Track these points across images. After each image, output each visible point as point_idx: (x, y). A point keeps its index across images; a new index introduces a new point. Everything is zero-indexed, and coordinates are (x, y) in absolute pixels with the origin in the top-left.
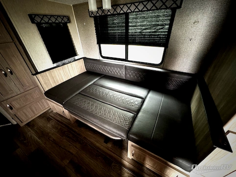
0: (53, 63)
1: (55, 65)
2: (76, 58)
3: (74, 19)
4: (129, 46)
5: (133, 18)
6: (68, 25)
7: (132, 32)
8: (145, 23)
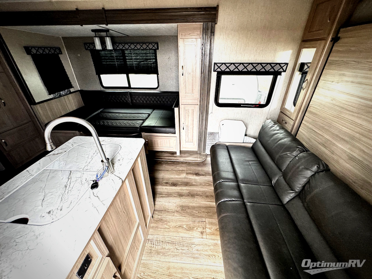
0: (50, 94)
1: (52, 96)
2: (72, 90)
3: (65, 51)
4: (129, 75)
5: (129, 53)
6: (60, 55)
7: (130, 64)
8: (138, 57)
